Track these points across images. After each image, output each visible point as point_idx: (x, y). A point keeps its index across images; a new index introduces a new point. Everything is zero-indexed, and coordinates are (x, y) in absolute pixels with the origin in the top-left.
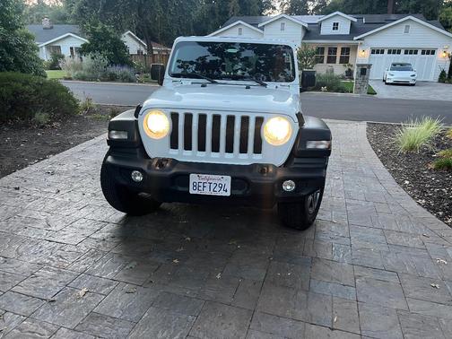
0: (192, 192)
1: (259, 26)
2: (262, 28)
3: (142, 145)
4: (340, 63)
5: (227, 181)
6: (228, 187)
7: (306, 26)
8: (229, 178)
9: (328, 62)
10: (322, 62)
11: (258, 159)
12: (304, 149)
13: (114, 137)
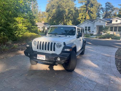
0: (37, 58)
1: (93, 22)
3: (32, 48)
4: (118, 31)
5: (44, 56)
6: (45, 58)
8: (45, 56)
9: (114, 31)
11: (54, 52)
12: (64, 51)
13: (27, 46)
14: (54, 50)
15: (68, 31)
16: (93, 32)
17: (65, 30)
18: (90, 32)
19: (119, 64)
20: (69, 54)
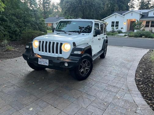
0: (39, 63)
1: (123, 14)
2: (124, 15)
3: (33, 50)
5: (47, 61)
6: (48, 63)
7: (142, 13)
9: (151, 27)
10: (149, 27)
11: (60, 55)
12: (73, 53)
13: (27, 47)
14: (61, 53)
15: (83, 27)
16: (122, 28)
17: (79, 27)
18: (117, 28)
19: (141, 71)
20: (80, 57)
